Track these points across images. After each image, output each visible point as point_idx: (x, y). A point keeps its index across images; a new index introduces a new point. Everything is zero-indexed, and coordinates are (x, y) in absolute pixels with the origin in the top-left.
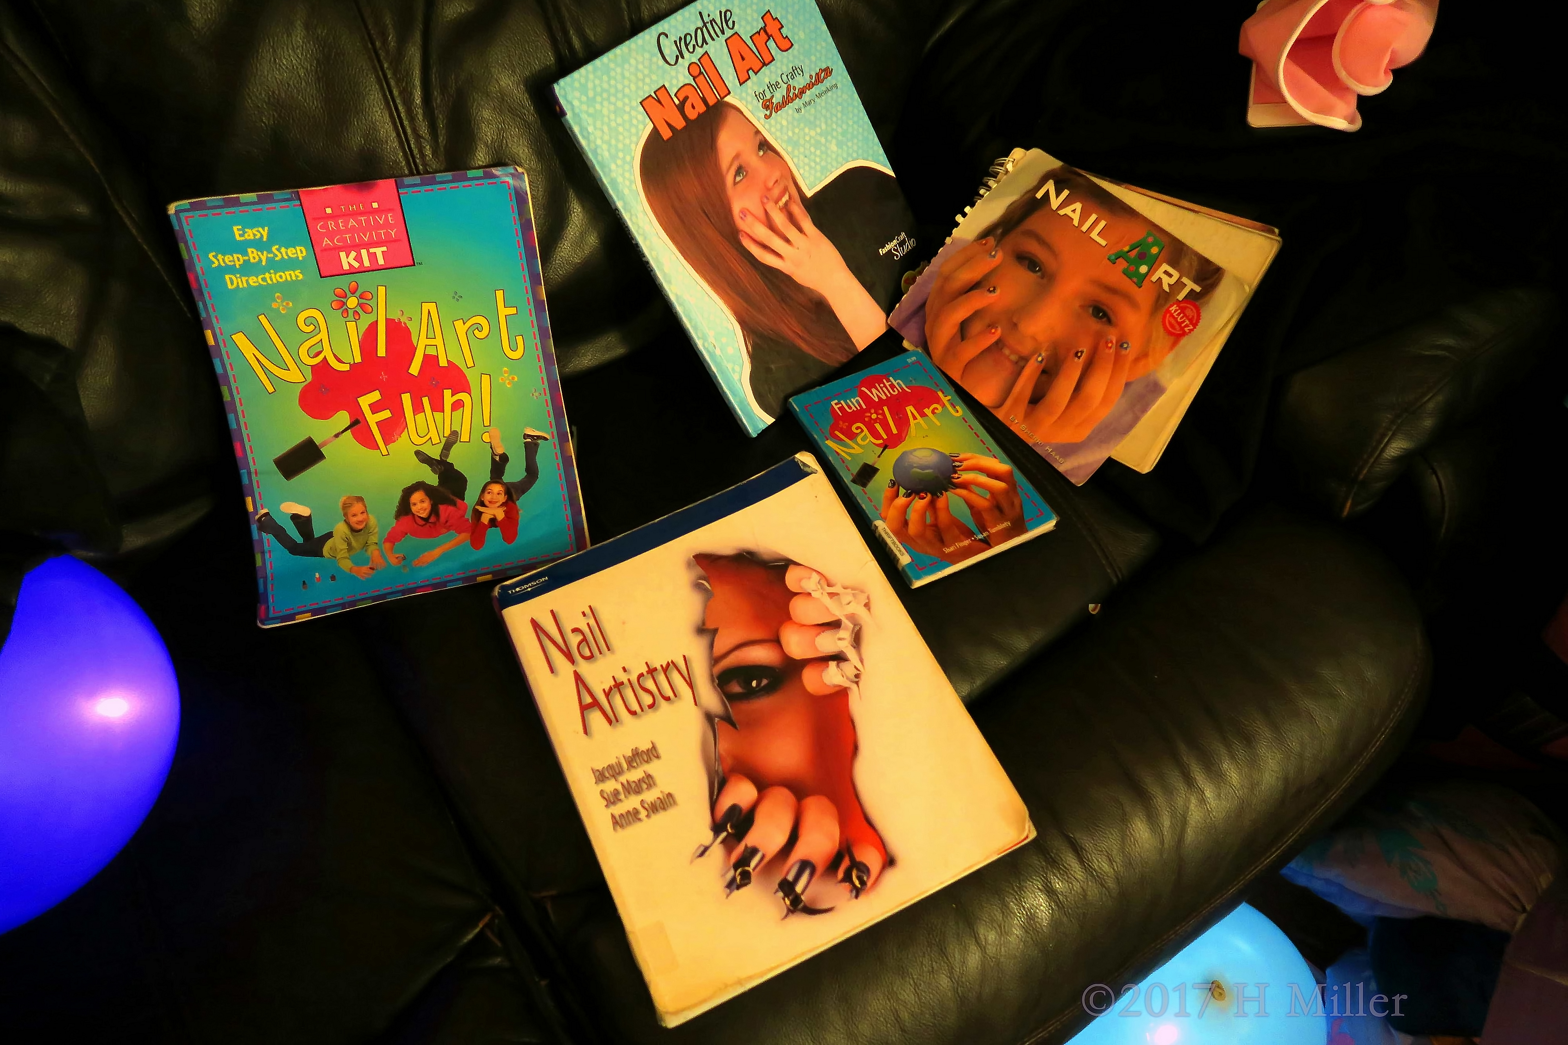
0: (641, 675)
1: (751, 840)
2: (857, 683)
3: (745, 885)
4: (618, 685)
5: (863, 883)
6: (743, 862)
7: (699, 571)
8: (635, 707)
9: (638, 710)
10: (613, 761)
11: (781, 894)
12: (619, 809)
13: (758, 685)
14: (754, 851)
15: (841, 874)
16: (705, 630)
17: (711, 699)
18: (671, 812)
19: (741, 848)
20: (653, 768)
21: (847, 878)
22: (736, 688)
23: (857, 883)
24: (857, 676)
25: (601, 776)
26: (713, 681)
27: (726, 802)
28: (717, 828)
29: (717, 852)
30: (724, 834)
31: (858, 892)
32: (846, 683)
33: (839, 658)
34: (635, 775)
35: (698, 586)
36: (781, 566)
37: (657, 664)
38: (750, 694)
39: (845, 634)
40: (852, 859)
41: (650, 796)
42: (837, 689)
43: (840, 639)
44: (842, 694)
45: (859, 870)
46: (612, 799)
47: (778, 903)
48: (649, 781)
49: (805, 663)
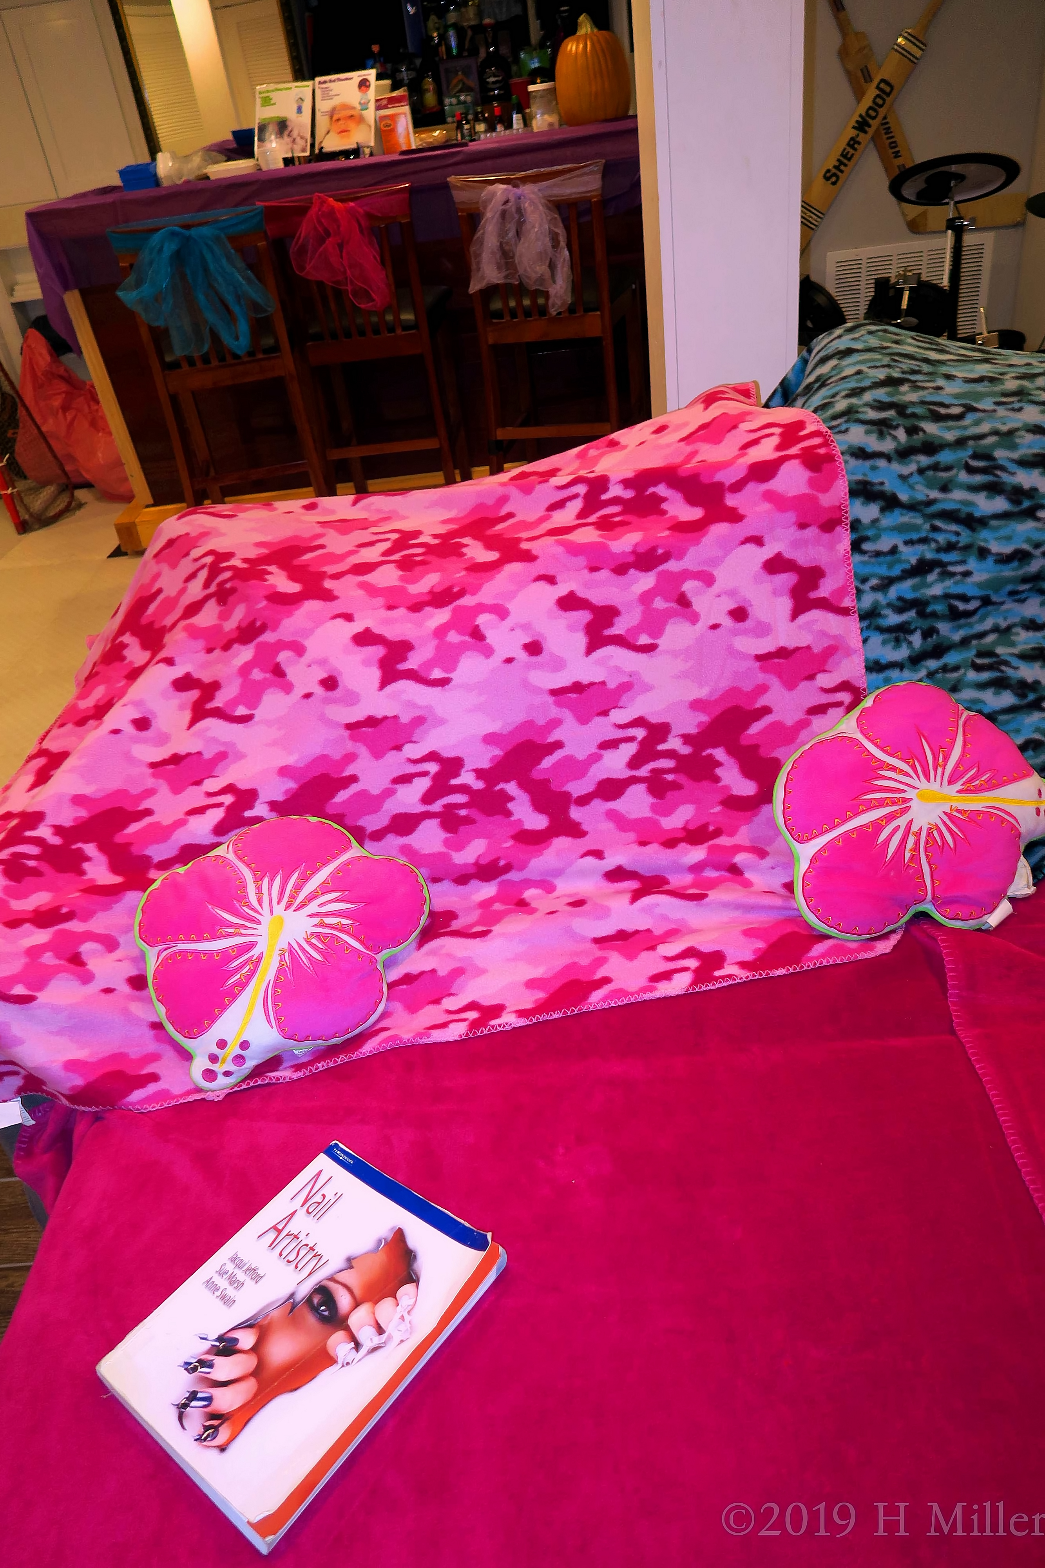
0: (307, 1245)
1: (219, 1361)
2: (343, 1366)
3: (189, 1372)
4: (296, 1237)
5: (205, 1440)
6: (202, 1363)
7: (390, 1236)
8: (284, 1254)
9: (283, 1256)
10: (245, 1260)
11: (187, 1395)
12: (218, 1280)
13: (323, 1311)
14: (211, 1366)
15: (207, 1424)
16: (350, 1263)
17: (304, 1291)
18: (224, 1307)
19: (210, 1357)
20: (249, 1283)
21: (206, 1428)
22: (316, 1301)
23: (205, 1435)
24: (348, 1364)
25: (235, 1259)
26: (317, 1285)
27: (236, 1334)
28: (220, 1339)
29: (207, 1345)
30: (218, 1344)
31: (199, 1439)
32: (340, 1361)
33: (357, 1346)
34: (241, 1276)
35: (380, 1241)
36: (412, 1278)
37: (317, 1249)
38: (315, 1309)
39: (377, 1340)
40: (220, 1425)
41: (231, 1292)
42: (335, 1357)
43: (371, 1339)
44: (331, 1361)
45: (213, 1432)
46: (221, 1273)
47: (180, 1396)
48: (239, 1285)
49: (348, 1329)
